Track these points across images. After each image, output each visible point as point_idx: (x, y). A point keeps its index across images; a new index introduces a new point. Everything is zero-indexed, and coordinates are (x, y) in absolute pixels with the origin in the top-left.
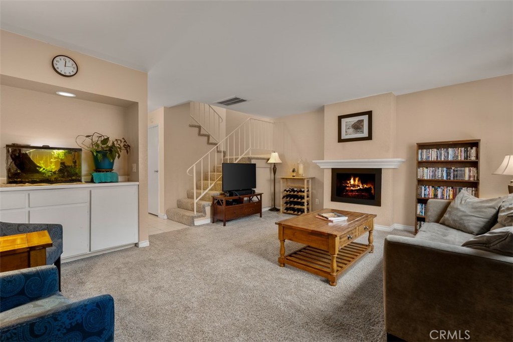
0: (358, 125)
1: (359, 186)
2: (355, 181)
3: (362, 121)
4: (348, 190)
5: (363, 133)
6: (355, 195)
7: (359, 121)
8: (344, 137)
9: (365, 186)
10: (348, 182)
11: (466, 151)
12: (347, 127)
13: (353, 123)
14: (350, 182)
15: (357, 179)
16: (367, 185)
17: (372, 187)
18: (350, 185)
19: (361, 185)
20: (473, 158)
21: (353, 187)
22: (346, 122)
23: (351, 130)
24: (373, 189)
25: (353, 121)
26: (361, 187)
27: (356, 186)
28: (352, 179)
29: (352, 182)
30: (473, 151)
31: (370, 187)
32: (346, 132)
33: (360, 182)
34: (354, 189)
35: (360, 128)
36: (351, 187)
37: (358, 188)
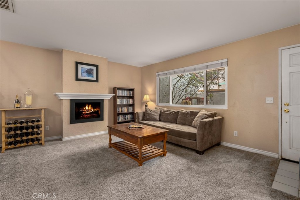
0: (90, 71)
1: (91, 110)
2: (89, 107)
3: (93, 70)
4: (84, 114)
5: (93, 77)
6: (89, 116)
7: (90, 69)
8: (80, 77)
9: (95, 110)
10: (84, 108)
11: (130, 92)
12: (83, 71)
13: (87, 69)
14: (86, 108)
15: (90, 106)
16: (96, 109)
17: (99, 110)
18: (85, 110)
19: (93, 110)
20: (131, 95)
21: (88, 111)
22: (82, 68)
23: (85, 74)
24: (99, 111)
25: (87, 68)
26: (93, 111)
27: (90, 111)
28: (87, 106)
29: (87, 108)
30: (131, 92)
31: (98, 110)
32: (82, 74)
33: (92, 108)
34: (88, 112)
35: (91, 74)
36: (86, 111)
37: (91, 111)
